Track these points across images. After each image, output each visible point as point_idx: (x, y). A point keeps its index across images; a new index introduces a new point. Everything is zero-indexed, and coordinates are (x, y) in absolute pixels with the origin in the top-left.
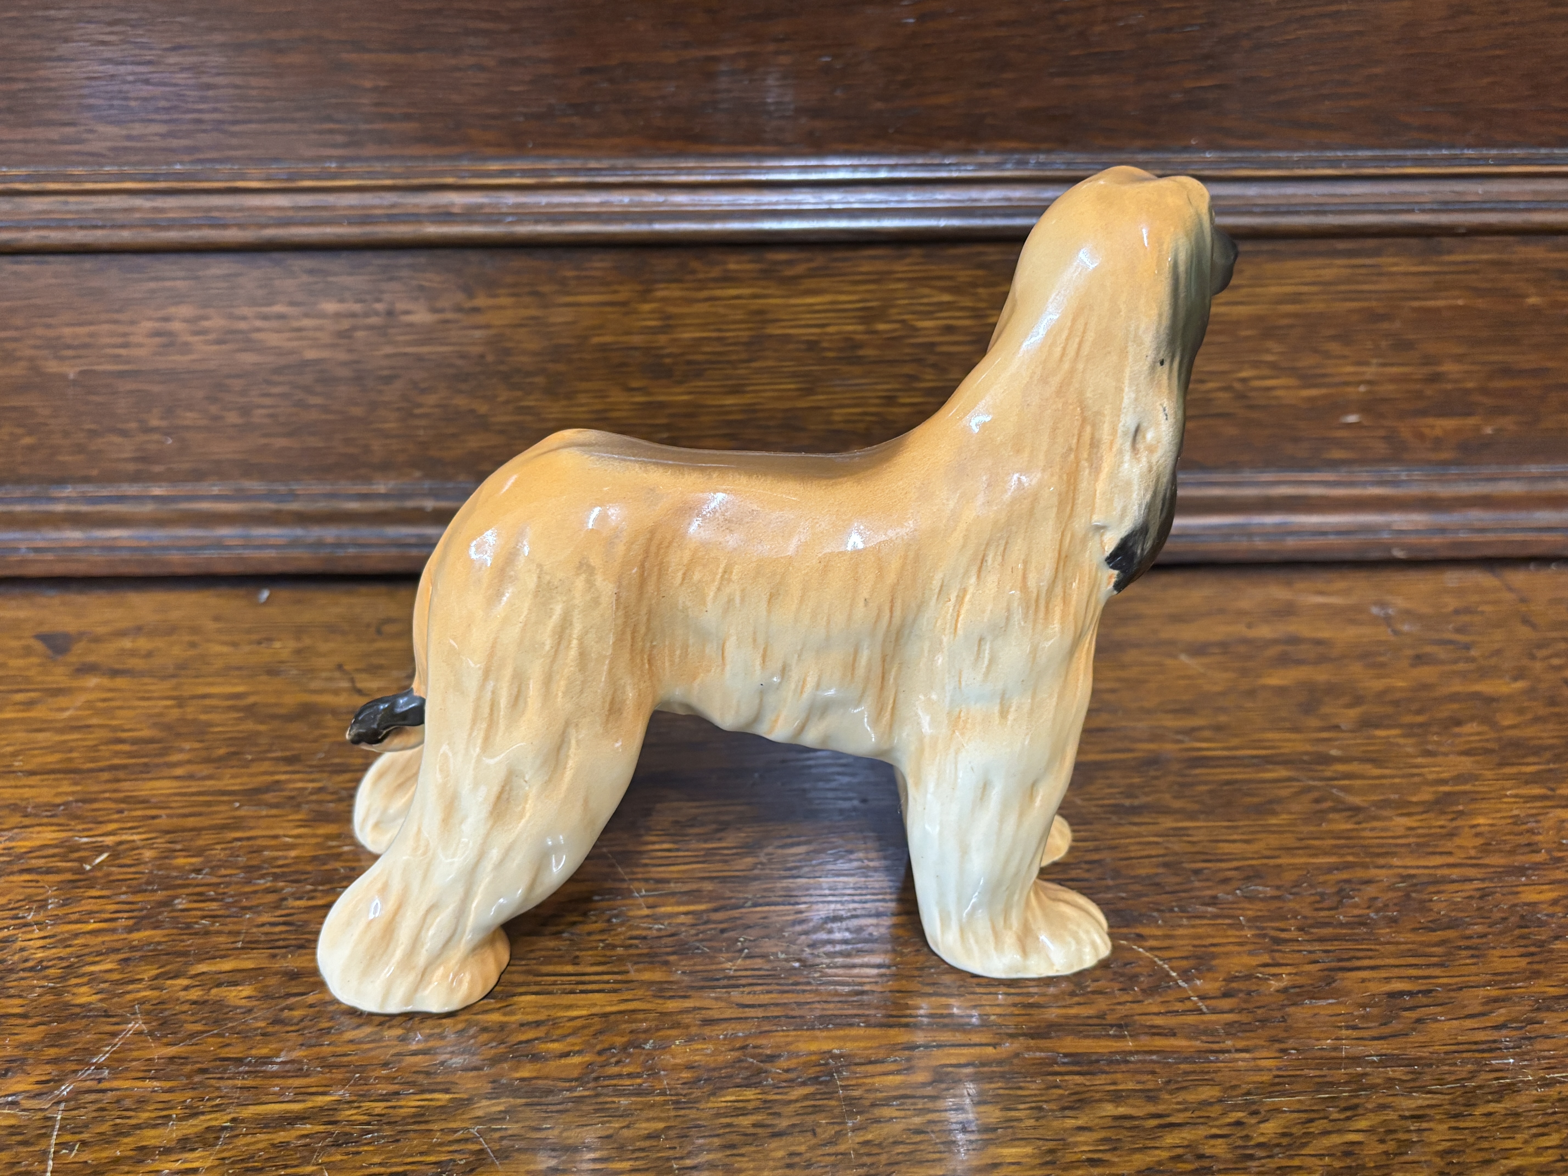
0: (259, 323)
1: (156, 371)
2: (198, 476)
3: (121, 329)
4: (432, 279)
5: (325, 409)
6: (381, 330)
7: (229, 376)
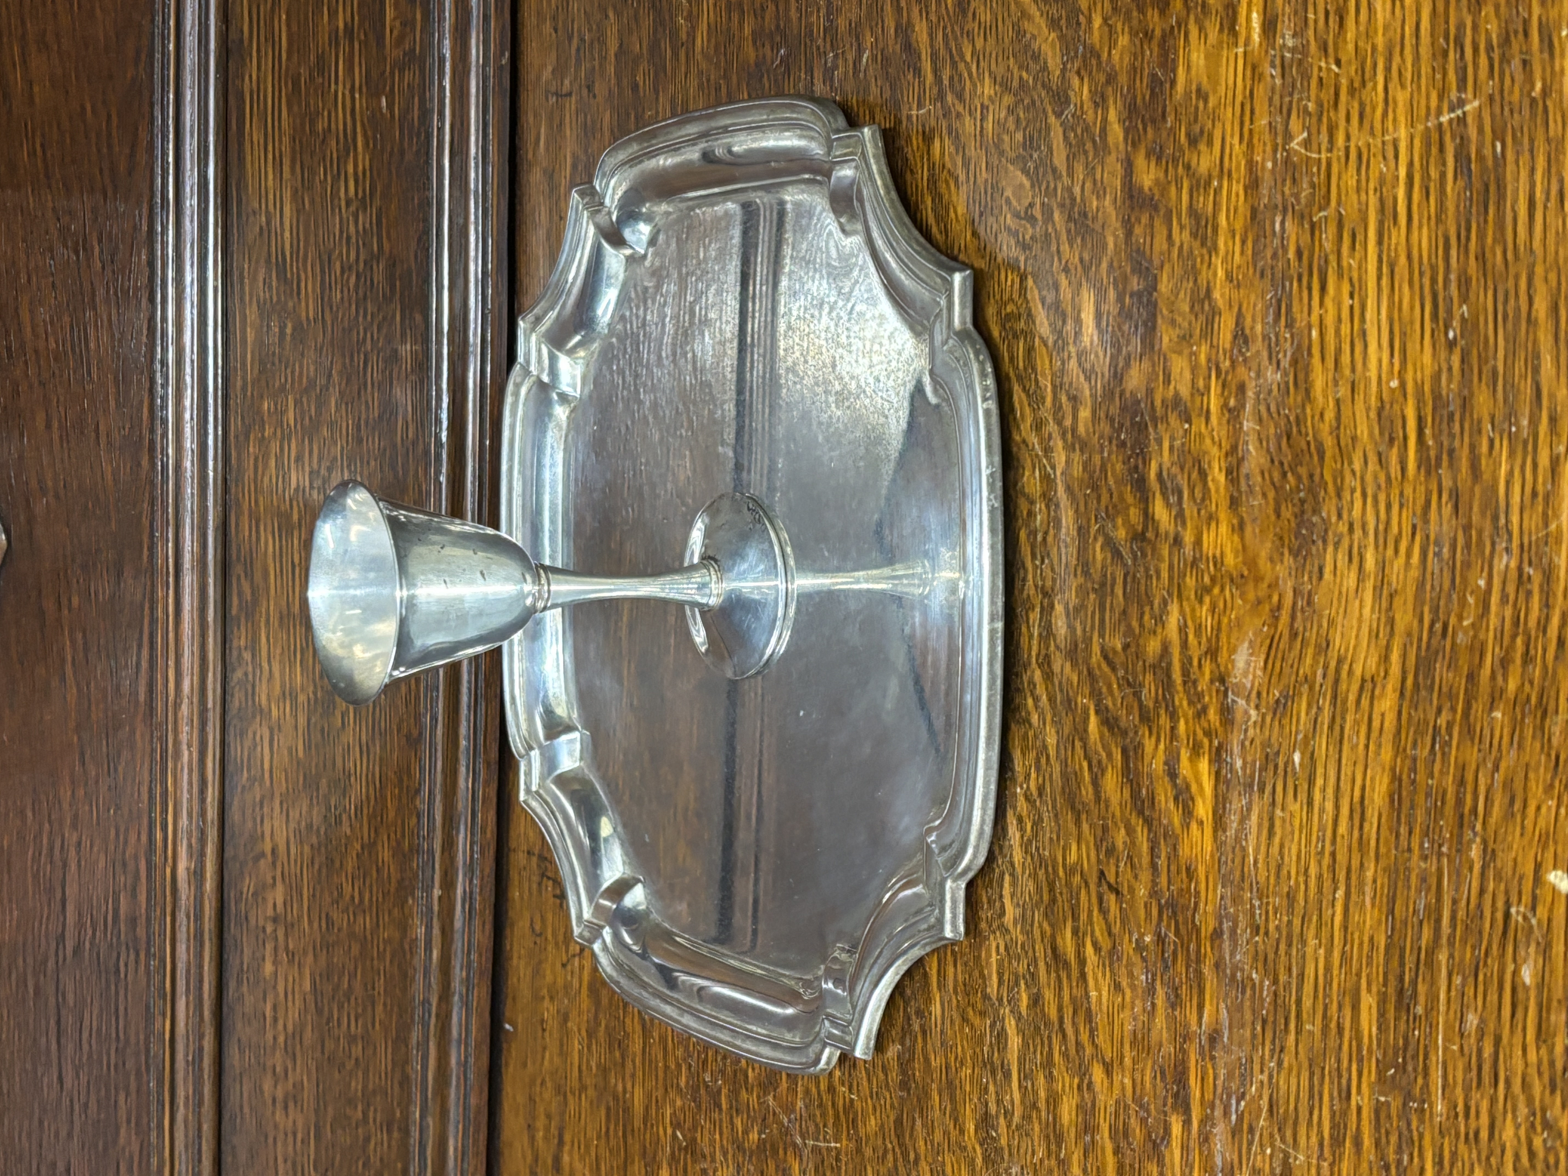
0: (280, 1026)
1: (317, 1111)
2: (405, 1081)
3: (281, 1136)
4: (248, 885)
5: (353, 976)
6: (289, 928)
7: (323, 1053)
